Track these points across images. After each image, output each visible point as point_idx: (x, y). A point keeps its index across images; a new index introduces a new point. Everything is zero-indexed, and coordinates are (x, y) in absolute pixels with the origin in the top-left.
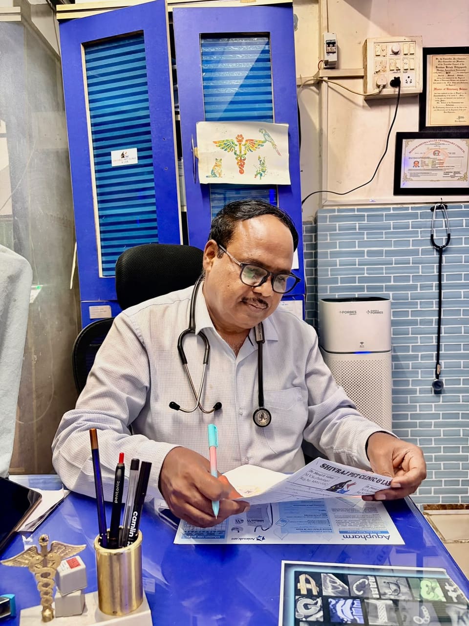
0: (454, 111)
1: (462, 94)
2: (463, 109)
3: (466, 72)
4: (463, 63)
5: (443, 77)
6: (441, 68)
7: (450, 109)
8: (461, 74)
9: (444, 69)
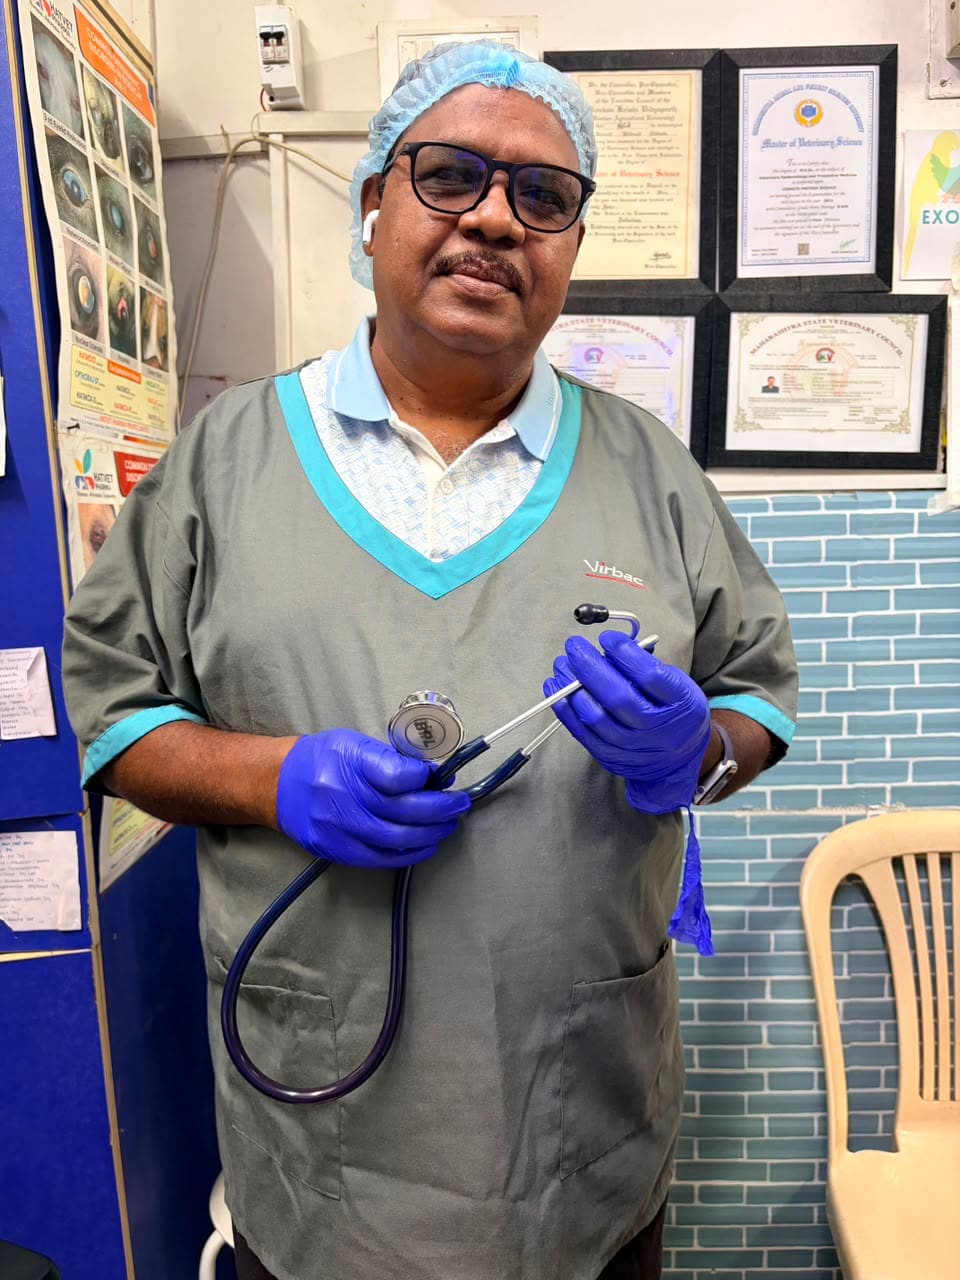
0: (642, 238)
1: (662, 189)
2: (665, 231)
3: (674, 123)
4: (667, 97)
5: (610, 139)
6: (604, 111)
7: (632, 231)
8: (661, 130)
9: (612, 115)
